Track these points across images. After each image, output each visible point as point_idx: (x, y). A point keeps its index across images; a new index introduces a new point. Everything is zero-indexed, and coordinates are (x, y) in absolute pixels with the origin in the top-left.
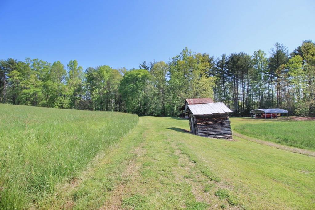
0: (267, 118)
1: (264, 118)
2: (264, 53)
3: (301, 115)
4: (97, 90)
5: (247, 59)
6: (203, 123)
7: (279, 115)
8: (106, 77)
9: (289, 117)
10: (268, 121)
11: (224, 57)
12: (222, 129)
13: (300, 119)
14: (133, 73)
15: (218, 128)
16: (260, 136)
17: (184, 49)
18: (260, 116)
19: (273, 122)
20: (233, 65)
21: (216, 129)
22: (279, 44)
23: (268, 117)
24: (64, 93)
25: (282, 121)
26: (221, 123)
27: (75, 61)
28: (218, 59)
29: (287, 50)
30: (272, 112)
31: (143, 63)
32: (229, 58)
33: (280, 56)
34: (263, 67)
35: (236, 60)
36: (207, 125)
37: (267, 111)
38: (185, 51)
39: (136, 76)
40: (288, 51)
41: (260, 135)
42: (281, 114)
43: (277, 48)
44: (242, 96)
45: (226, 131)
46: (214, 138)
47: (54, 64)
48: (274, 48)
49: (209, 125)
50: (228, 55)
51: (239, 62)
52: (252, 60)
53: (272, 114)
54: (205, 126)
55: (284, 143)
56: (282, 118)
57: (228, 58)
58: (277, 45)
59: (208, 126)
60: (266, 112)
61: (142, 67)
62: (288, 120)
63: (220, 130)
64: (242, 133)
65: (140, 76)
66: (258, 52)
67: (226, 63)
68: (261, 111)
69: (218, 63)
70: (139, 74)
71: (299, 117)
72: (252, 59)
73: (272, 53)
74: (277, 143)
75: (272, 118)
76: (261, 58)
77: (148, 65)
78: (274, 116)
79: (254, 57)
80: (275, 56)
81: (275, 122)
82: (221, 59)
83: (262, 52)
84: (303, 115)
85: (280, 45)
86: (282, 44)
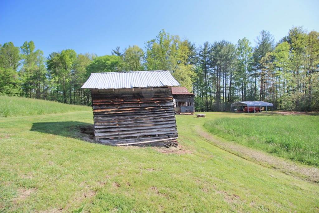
0: (250, 112)
1: (246, 112)
2: (249, 41)
3: (285, 109)
4: (57, 78)
5: (231, 47)
6: (110, 110)
7: (263, 109)
8: (70, 63)
9: (274, 112)
10: (251, 115)
11: (206, 45)
12: (156, 123)
13: (287, 113)
14: (101, 59)
15: (147, 122)
16: (239, 137)
17: (161, 32)
18: (243, 109)
19: (256, 116)
20: (216, 54)
21: (141, 125)
22: (265, 31)
23: (251, 110)
24: (13, 81)
25: (267, 115)
26: (153, 112)
27: (31, 42)
28: (200, 48)
29: (273, 38)
30: (256, 105)
31: (117, 49)
32: (212, 46)
33: (266, 44)
34: (247, 57)
35: (219, 48)
36: (118, 115)
37: (250, 103)
38: (162, 34)
39: (104, 61)
40: (274, 40)
41: (238, 135)
42: (265, 107)
43: (263, 36)
44: (224, 89)
45: (165, 130)
46: (133, 145)
47: (5, 45)
48: (259, 36)
49: (124, 115)
50: (211, 43)
51: (222, 51)
52: (236, 50)
53: (255, 108)
54: (113, 118)
55: (284, 153)
56: (266, 112)
57: (210, 46)
58: (263, 32)
59: (121, 117)
60: (249, 105)
61: (115, 53)
62: (274, 115)
63: (149, 125)
64: (211, 131)
65: (109, 62)
66: (243, 40)
67: (209, 52)
68: (243, 104)
69: (200, 52)
70: (108, 60)
71: (284, 111)
72: (236, 48)
73: (258, 41)
74: (271, 153)
75: (255, 113)
76: (245, 47)
77: (122, 51)
78: (258, 110)
79: (238, 46)
80: (260, 45)
81: (259, 116)
82: (203, 47)
83: (247, 41)
84: (288, 110)
85: (266, 33)
86: (269, 32)
